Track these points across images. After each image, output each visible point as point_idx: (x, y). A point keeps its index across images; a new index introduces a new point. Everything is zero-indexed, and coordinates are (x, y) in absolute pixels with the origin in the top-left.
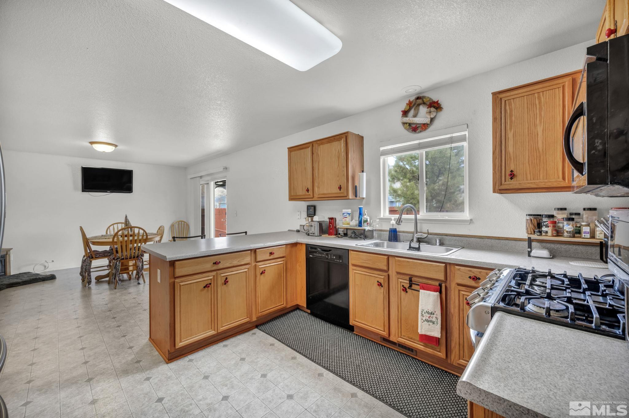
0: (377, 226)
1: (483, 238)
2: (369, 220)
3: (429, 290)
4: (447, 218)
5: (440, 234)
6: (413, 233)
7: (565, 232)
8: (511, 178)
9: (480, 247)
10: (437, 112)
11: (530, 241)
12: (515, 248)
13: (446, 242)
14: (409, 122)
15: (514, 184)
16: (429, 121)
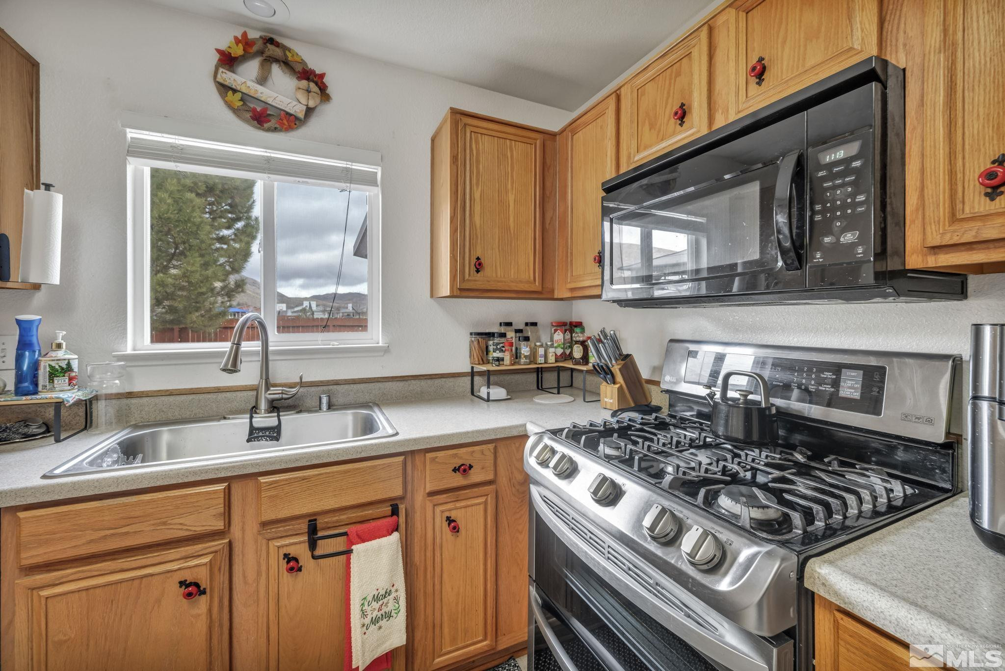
0: (117, 382)
1: (407, 380)
2: (75, 365)
3: (375, 538)
4: (335, 345)
5: (321, 382)
6: (255, 389)
7: (522, 356)
8: (478, 271)
9: (403, 398)
10: (321, 101)
11: (473, 374)
12: (453, 390)
13: (339, 400)
14: (244, 91)
15: (479, 280)
16: (304, 113)
